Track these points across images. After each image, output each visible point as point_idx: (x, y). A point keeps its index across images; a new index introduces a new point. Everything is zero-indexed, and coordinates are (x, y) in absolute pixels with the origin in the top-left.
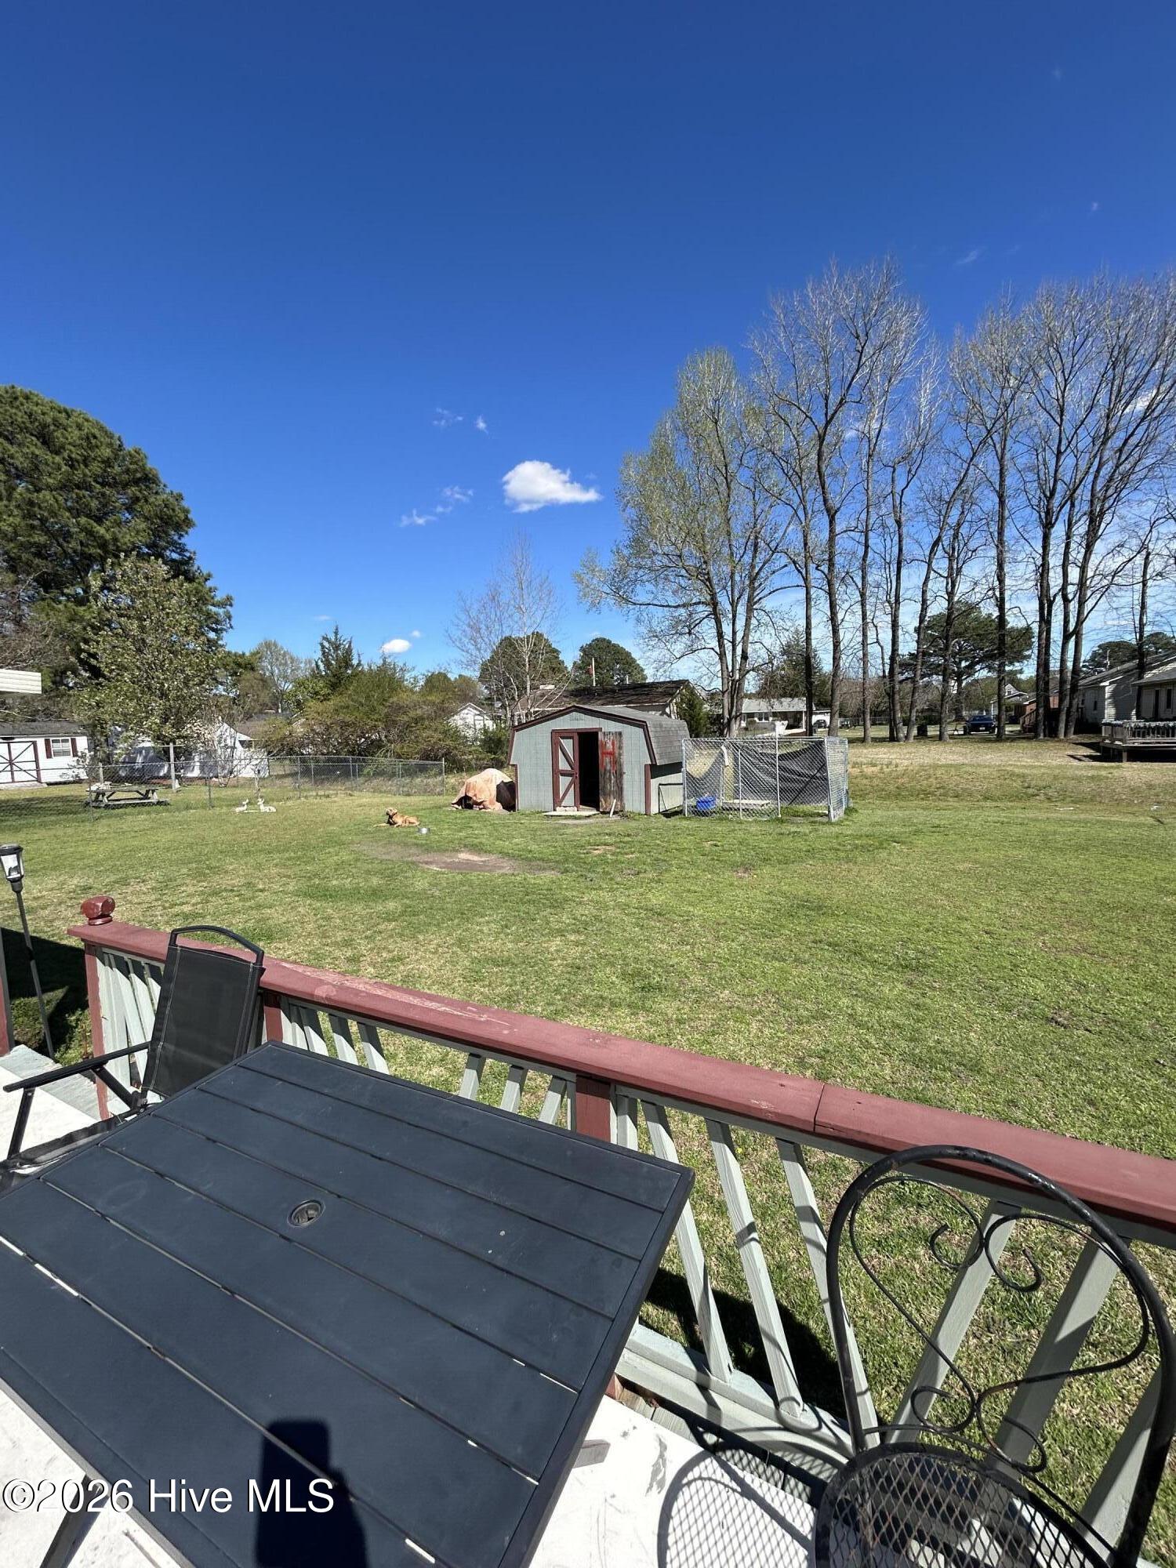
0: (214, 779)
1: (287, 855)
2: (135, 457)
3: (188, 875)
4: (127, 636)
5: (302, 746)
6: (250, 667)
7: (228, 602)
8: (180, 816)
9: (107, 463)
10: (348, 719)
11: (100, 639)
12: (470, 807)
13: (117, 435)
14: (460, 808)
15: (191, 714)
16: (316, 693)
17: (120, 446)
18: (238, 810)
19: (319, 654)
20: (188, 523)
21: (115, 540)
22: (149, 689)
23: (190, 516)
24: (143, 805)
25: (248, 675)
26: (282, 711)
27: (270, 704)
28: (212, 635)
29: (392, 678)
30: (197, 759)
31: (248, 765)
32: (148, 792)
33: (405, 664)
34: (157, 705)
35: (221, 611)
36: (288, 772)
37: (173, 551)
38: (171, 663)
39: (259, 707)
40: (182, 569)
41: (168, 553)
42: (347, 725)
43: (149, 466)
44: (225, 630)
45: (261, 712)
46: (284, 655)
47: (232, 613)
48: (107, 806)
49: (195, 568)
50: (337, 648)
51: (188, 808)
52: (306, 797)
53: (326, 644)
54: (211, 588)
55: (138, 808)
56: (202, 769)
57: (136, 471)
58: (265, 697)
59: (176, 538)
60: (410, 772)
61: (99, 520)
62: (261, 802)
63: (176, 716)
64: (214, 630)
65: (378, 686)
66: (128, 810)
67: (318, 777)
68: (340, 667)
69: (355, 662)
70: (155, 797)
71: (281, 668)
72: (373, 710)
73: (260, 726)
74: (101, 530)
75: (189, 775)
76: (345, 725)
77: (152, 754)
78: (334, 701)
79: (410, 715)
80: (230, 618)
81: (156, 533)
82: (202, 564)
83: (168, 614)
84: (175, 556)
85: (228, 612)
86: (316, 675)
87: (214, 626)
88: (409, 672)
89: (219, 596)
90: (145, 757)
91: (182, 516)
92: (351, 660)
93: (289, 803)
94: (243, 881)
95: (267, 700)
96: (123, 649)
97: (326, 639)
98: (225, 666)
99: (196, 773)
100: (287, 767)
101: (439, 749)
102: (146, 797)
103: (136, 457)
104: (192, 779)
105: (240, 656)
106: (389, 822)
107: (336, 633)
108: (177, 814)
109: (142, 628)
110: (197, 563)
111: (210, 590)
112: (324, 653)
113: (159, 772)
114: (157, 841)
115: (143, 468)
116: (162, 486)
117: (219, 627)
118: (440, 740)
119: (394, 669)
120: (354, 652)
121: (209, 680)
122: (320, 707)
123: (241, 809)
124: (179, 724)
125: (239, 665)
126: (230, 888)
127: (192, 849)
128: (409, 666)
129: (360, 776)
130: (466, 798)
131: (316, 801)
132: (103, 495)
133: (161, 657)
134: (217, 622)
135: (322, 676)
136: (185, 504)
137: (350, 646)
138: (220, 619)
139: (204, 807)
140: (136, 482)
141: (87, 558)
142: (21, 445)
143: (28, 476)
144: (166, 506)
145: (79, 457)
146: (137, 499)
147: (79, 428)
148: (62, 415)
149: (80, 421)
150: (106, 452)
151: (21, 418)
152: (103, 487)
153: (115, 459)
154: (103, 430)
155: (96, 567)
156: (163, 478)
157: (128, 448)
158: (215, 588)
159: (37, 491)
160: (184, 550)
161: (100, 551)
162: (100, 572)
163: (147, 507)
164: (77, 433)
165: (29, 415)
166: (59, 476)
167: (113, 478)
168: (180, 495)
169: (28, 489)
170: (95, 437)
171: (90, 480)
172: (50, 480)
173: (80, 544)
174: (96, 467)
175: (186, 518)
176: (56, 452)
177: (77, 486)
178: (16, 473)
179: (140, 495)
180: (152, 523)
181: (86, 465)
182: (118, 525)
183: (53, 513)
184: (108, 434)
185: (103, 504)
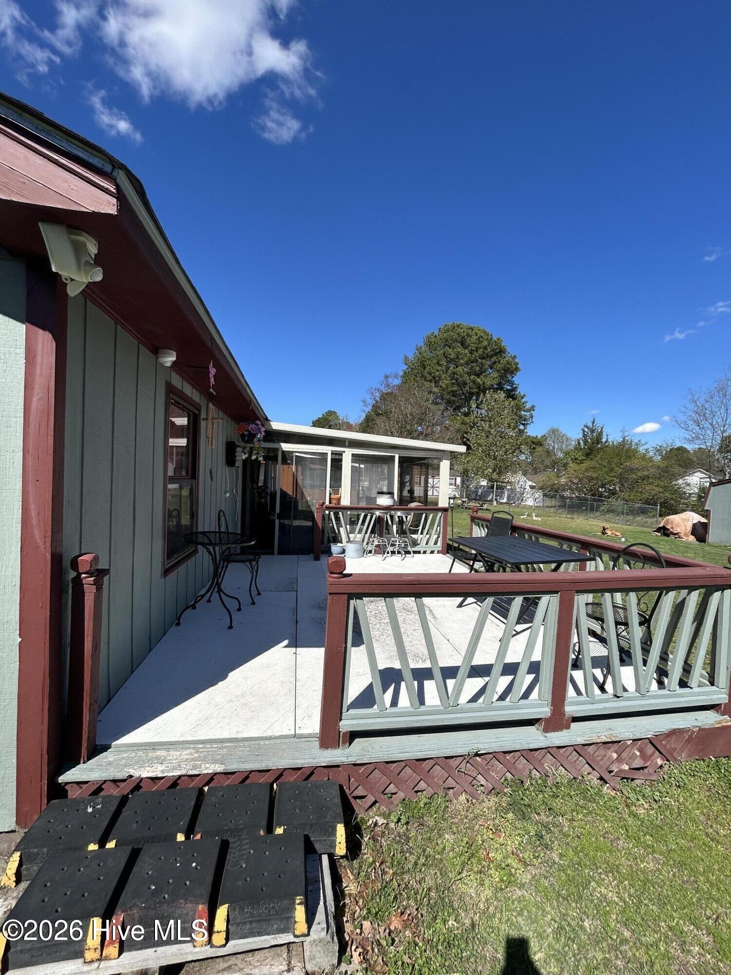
0: (513, 504)
4: (483, 430)
5: (564, 490)
6: (540, 443)
7: (533, 408)
9: (485, 348)
10: (594, 475)
11: (472, 432)
12: (668, 535)
13: (490, 334)
14: (659, 534)
15: (507, 468)
16: (576, 459)
17: (491, 339)
18: (522, 517)
19: (581, 436)
20: (517, 369)
21: (484, 383)
22: (489, 455)
24: (480, 509)
25: (539, 449)
26: (557, 470)
27: (550, 466)
28: (522, 427)
29: (629, 450)
30: (506, 493)
31: (531, 497)
32: (483, 504)
33: (640, 441)
34: (492, 463)
35: (528, 414)
36: (553, 505)
37: (508, 385)
38: (500, 442)
39: (544, 468)
40: (511, 395)
41: (506, 386)
42: (593, 478)
43: (502, 345)
44: (529, 424)
45: (544, 470)
46: (562, 436)
47: (534, 415)
48: (466, 508)
49: (518, 392)
50: (592, 431)
52: (560, 517)
53: (586, 430)
54: (524, 402)
56: (508, 498)
57: (497, 349)
58: (548, 462)
59: (510, 378)
60: (633, 512)
61: (478, 375)
62: (535, 516)
63: (500, 470)
64: (523, 424)
65: (618, 455)
67: (570, 509)
68: (593, 444)
69: (604, 440)
71: (560, 444)
72: (612, 470)
73: (542, 477)
74: (479, 380)
75: (501, 501)
76: (591, 479)
77: (486, 488)
78: (587, 464)
79: (638, 474)
80: (532, 417)
81: (502, 377)
82: (520, 391)
83: (502, 418)
84: (509, 387)
85: (532, 414)
86: (577, 448)
87: (523, 422)
88: (642, 446)
89: (528, 406)
90: (483, 490)
91: (514, 367)
92: (601, 439)
95: (548, 464)
97: (586, 426)
98: (526, 443)
99: (505, 500)
100: (554, 502)
101: (658, 498)
102: (482, 506)
103: (498, 342)
104: (502, 503)
105: (535, 438)
106: (603, 533)
107: (593, 423)
109: (490, 426)
110: (519, 390)
112: (584, 435)
113: (488, 498)
115: (500, 347)
116: (507, 353)
117: (526, 423)
118: (660, 492)
119: (631, 443)
120: (604, 433)
121: (517, 452)
122: (577, 467)
123: (524, 517)
124: (500, 473)
125: (534, 443)
128: (643, 442)
129: (597, 511)
130: (664, 528)
132: (482, 363)
133: (496, 440)
134: (525, 420)
135: (581, 449)
136: (516, 360)
137: (601, 430)
138: (527, 418)
140: (496, 354)
141: (471, 394)
142: (454, 348)
143: (454, 361)
144: (508, 363)
145: (475, 349)
146: (495, 362)
147: (476, 335)
148: (471, 330)
149: (477, 331)
150: (486, 343)
151: (455, 336)
152: (482, 360)
153: (489, 345)
154: (485, 333)
155: (474, 398)
156: (508, 350)
157: (495, 338)
158: (527, 402)
159: (457, 367)
160: (513, 384)
161: (477, 390)
162: (477, 400)
163: (499, 365)
164: (475, 337)
165: (458, 334)
166: (466, 359)
167: (487, 354)
168: (515, 356)
169: (454, 368)
170: (482, 337)
171: (477, 358)
172: (462, 361)
173: (470, 388)
174: (480, 351)
175: (517, 367)
176: (466, 348)
177: (472, 362)
178: (450, 361)
179: (497, 360)
180: (501, 373)
181: (477, 352)
182: (486, 376)
183: (461, 376)
184: (487, 334)
185: (481, 368)
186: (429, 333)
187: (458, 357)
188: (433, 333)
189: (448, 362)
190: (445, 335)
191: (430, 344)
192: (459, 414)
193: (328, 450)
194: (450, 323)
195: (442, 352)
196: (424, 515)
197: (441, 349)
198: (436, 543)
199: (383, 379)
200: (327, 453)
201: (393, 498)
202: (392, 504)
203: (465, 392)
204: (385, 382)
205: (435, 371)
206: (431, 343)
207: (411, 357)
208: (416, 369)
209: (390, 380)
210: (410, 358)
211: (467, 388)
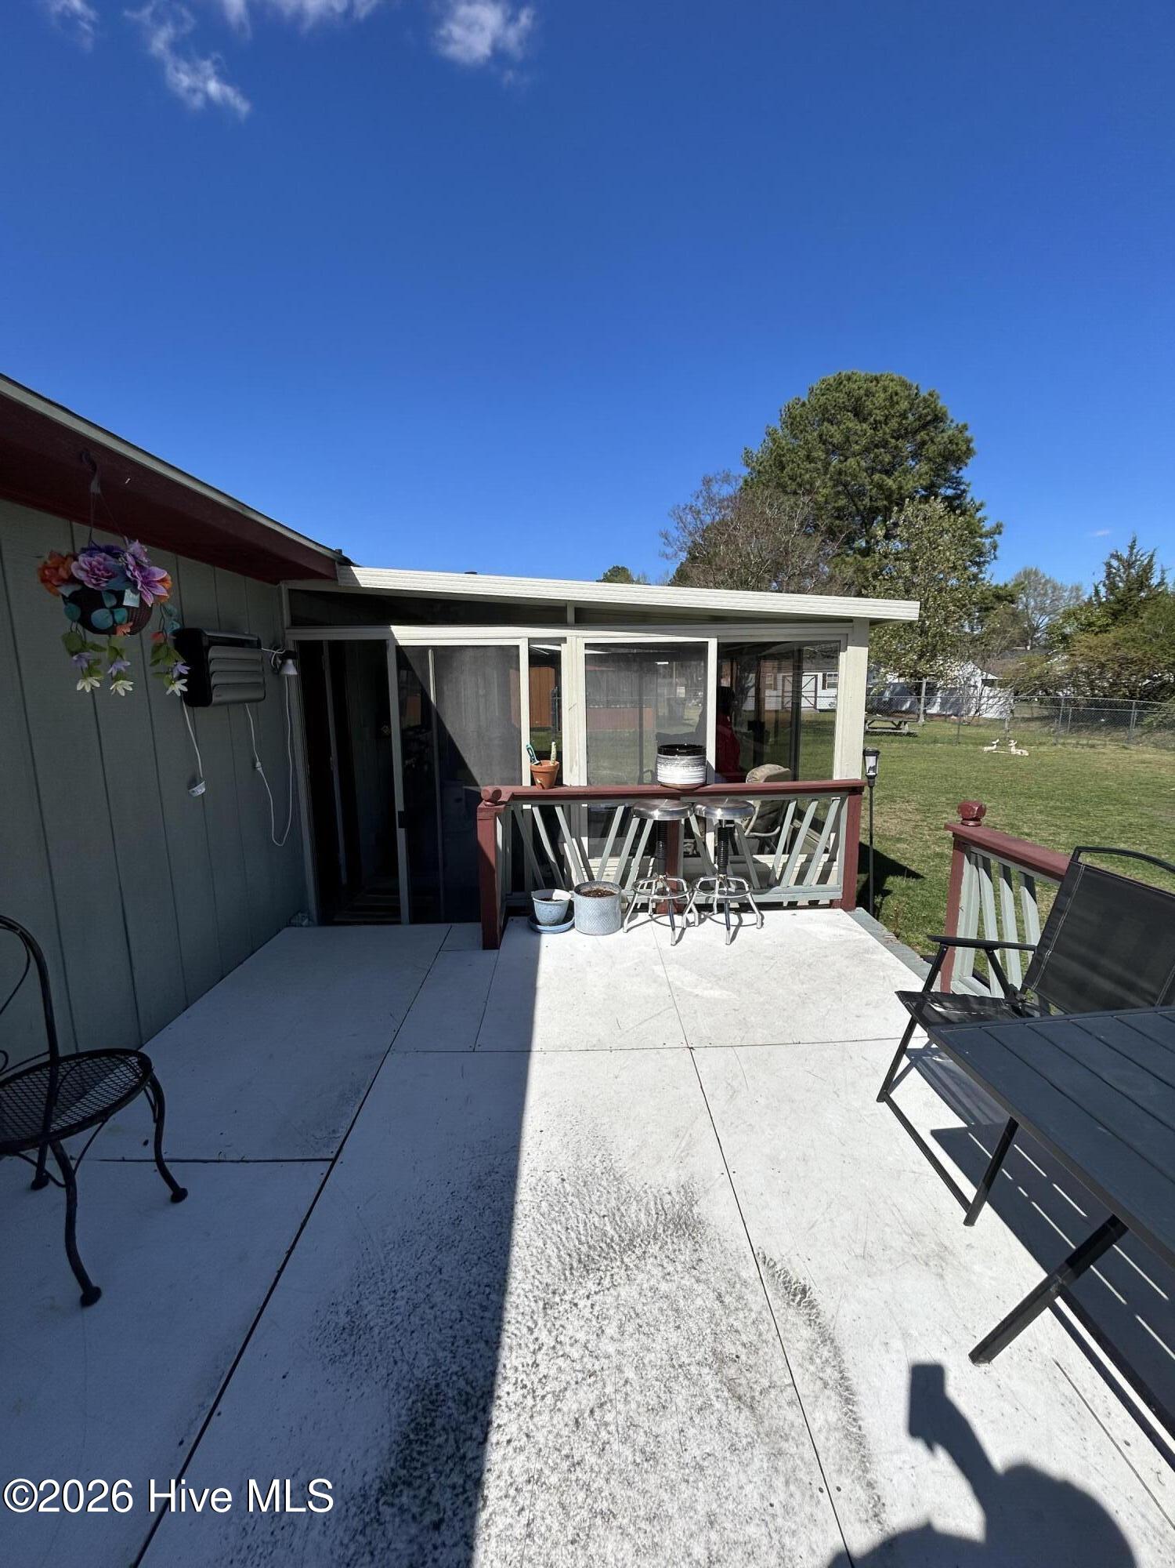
0: (953, 717)
1: (1052, 803)
2: (929, 400)
3: (948, 804)
4: (899, 579)
5: (1059, 686)
6: (1009, 599)
7: (998, 529)
8: (927, 748)
9: (904, 416)
11: (875, 585)
13: (915, 385)
15: (945, 650)
16: (1091, 624)
17: (916, 394)
18: (986, 749)
19: (1101, 576)
20: (968, 452)
21: (900, 488)
23: (971, 445)
24: (895, 734)
25: (1000, 609)
26: (1031, 648)
27: (1018, 641)
28: (974, 569)
30: (940, 696)
31: (992, 706)
32: (900, 723)
35: (988, 541)
36: (1035, 715)
37: (949, 487)
38: (932, 601)
39: (1006, 645)
40: (954, 504)
41: (945, 489)
43: (940, 404)
44: (988, 562)
45: (1007, 649)
46: (1047, 582)
47: (999, 542)
49: (968, 500)
50: (1129, 565)
51: (935, 741)
52: (1063, 744)
53: (1114, 563)
54: (980, 519)
55: (891, 737)
56: (942, 705)
57: (927, 415)
58: (1014, 633)
59: (954, 473)
61: (888, 473)
62: (1013, 743)
63: (930, 655)
64: (978, 564)
66: (883, 737)
67: (1076, 725)
68: (1131, 590)
69: (1155, 581)
70: (906, 729)
71: (1039, 599)
73: (1012, 664)
74: (890, 482)
75: (931, 711)
77: (898, 689)
78: (1117, 632)
80: (995, 548)
81: (936, 471)
82: (973, 496)
83: (940, 551)
84: (950, 492)
85: (995, 542)
86: (1091, 602)
87: (977, 559)
89: (988, 526)
90: (892, 692)
91: (964, 448)
92: (1148, 580)
93: (1043, 749)
94: (1005, 821)
95: (1016, 636)
96: (895, 591)
97: (1115, 556)
99: (937, 709)
102: (898, 727)
104: (932, 715)
105: (1001, 588)
107: (1132, 548)
108: (925, 746)
109: (914, 569)
110: (970, 495)
111: (980, 520)
112: (1109, 575)
113: (902, 707)
114: (913, 768)
115: (934, 410)
116: (948, 422)
117: (982, 559)
120: (1156, 569)
122: (1094, 640)
123: (990, 748)
125: (998, 598)
126: (992, 824)
127: (947, 781)
129: (1138, 725)
131: (1076, 750)
132: (896, 447)
134: (981, 555)
135: (1101, 603)
136: (968, 434)
137: (1149, 562)
138: (984, 551)
139: (950, 742)
140: (924, 427)
141: (873, 512)
142: (839, 423)
143: (840, 449)
144: (951, 442)
145: (882, 418)
146: (923, 443)
147: (885, 390)
148: (874, 383)
149: (886, 383)
150: (904, 405)
151: (841, 398)
152: (897, 440)
153: (910, 409)
154: (904, 384)
155: (880, 518)
156: (950, 416)
157: (924, 393)
158: (985, 518)
159: (846, 460)
160: (959, 483)
161: (885, 502)
162: (885, 521)
163: (934, 448)
164: (883, 396)
165: (848, 394)
166: (864, 442)
167: (906, 429)
168: (965, 427)
169: (840, 461)
170: (897, 394)
171: (888, 436)
172: (857, 447)
173: (871, 500)
174: (894, 423)
175: (968, 449)
176: (865, 420)
177: (877, 446)
178: (836, 449)
179: (927, 438)
180: (935, 463)
181: (886, 424)
182: (905, 472)
183: (855, 477)
184: (908, 387)
185: (894, 457)
186: (790, 401)
187: (847, 440)
188: (799, 399)
189: (827, 452)
190: (823, 399)
191: (794, 423)
192: (850, 552)
193: (518, 636)
194: (831, 377)
195: (815, 434)
196: (792, 807)
197: (815, 430)
198: (824, 877)
199: (698, 486)
200: (518, 647)
201: (703, 762)
202: (700, 781)
203: (862, 508)
204: (704, 493)
205: (803, 472)
206: (794, 418)
207: (757, 450)
208: (766, 472)
209: (715, 489)
210: (755, 452)
211: (867, 501)
